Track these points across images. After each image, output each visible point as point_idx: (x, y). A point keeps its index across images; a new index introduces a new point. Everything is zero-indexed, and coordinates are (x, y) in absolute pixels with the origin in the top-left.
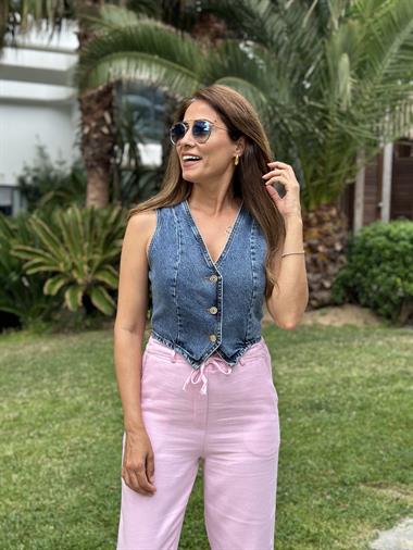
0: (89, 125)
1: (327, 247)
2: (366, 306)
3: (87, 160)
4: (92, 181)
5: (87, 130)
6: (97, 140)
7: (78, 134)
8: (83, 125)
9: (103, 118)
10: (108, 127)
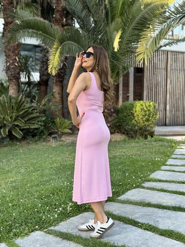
0: (9, 62)
1: (108, 110)
2: (124, 133)
3: (8, 77)
4: (11, 85)
5: (8, 64)
6: (13, 68)
7: (4, 66)
8: (7, 62)
9: (16, 59)
10: (18, 63)
